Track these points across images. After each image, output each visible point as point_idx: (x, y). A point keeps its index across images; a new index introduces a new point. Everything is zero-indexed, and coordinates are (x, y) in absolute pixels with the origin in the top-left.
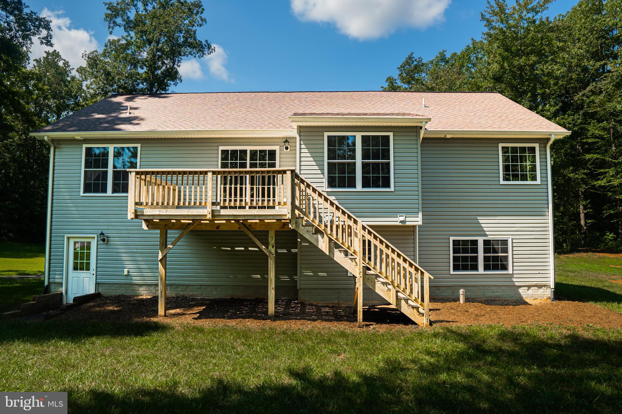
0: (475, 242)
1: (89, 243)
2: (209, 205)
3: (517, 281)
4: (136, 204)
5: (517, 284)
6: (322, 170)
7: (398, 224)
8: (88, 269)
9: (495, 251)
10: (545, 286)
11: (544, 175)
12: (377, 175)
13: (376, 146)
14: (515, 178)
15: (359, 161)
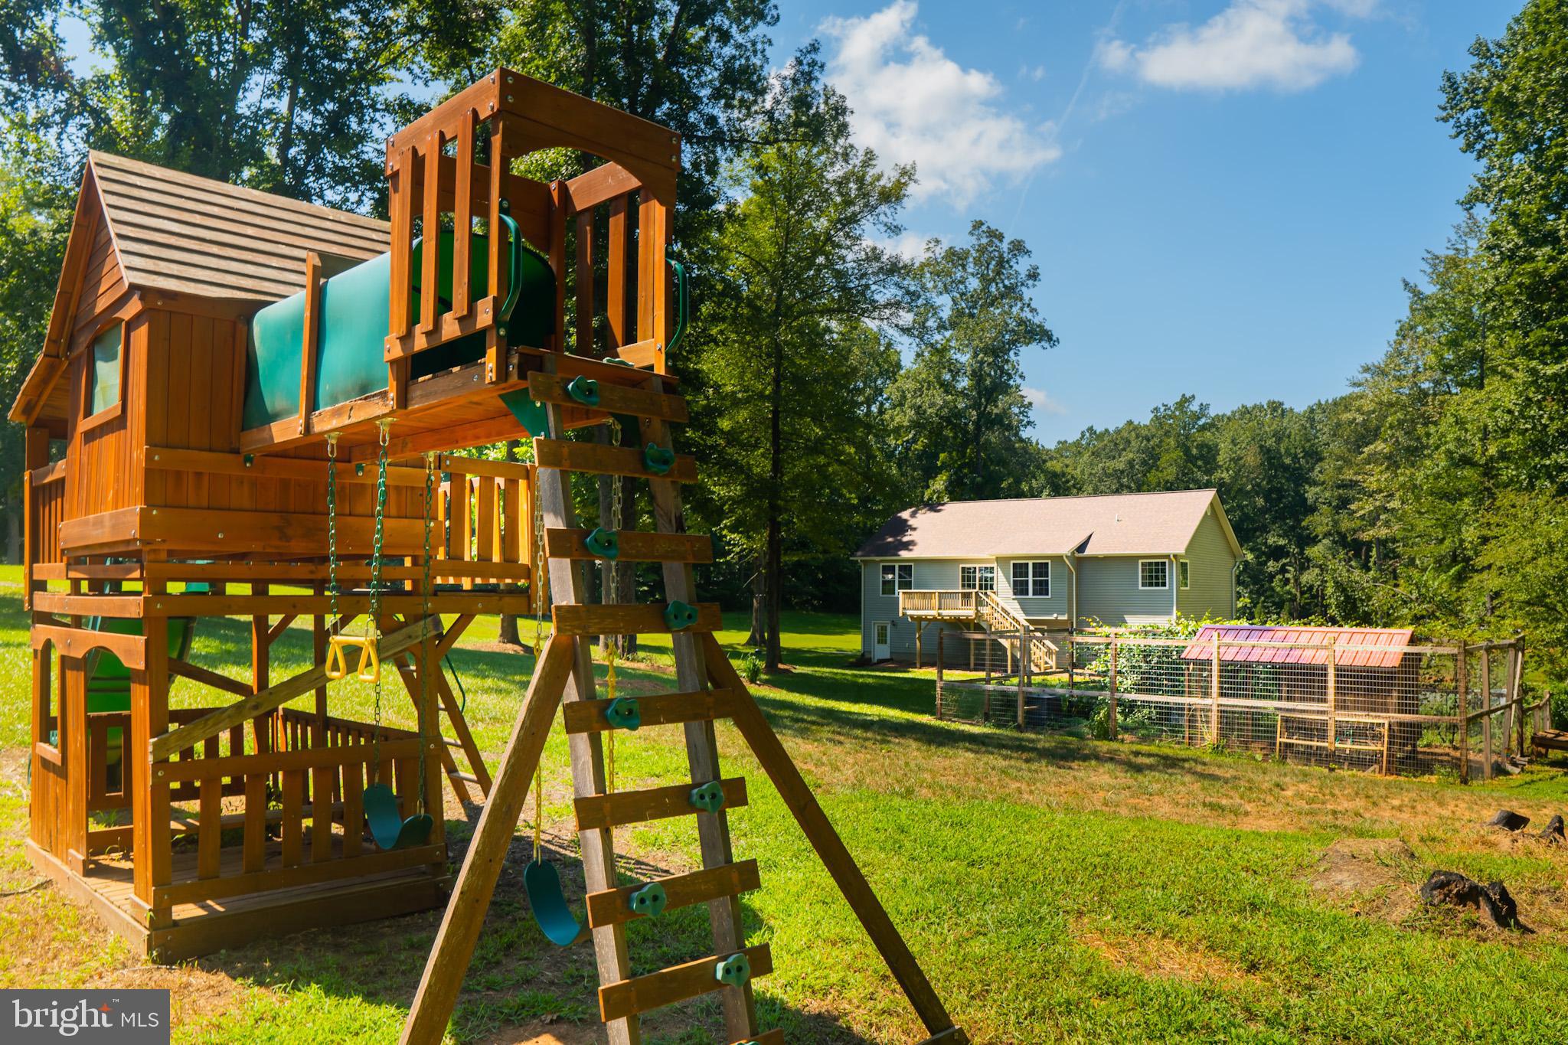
1: (886, 627)
2: (936, 609)
4: (903, 608)
6: (1009, 584)
7: (1053, 618)
8: (886, 643)
11: (1171, 582)
12: (1041, 588)
13: (1041, 569)
14: (1151, 585)
15: (1030, 579)
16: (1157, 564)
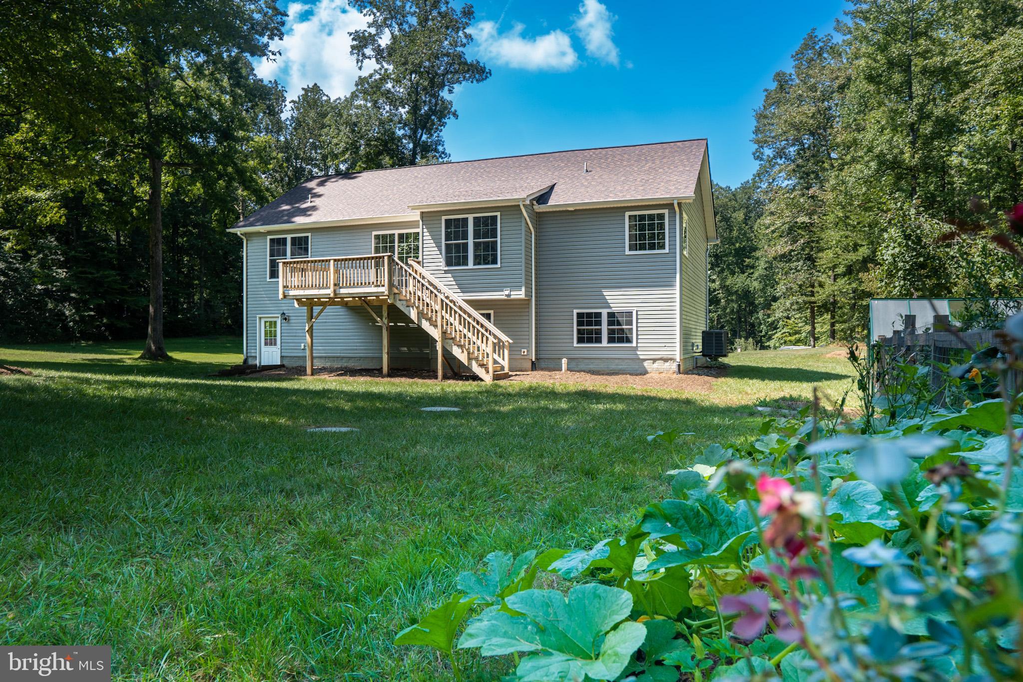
0: (599, 315)
1: (275, 322)
2: (332, 286)
3: (641, 354)
4: (284, 287)
5: (641, 357)
6: (440, 250)
7: (504, 297)
8: (275, 344)
9: (619, 324)
10: (671, 359)
11: (672, 243)
12: (487, 254)
13: (486, 226)
14: (642, 247)
15: (471, 241)
16: (651, 217)
